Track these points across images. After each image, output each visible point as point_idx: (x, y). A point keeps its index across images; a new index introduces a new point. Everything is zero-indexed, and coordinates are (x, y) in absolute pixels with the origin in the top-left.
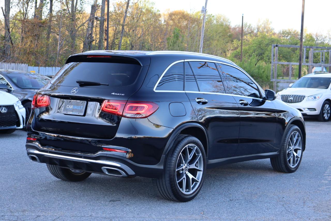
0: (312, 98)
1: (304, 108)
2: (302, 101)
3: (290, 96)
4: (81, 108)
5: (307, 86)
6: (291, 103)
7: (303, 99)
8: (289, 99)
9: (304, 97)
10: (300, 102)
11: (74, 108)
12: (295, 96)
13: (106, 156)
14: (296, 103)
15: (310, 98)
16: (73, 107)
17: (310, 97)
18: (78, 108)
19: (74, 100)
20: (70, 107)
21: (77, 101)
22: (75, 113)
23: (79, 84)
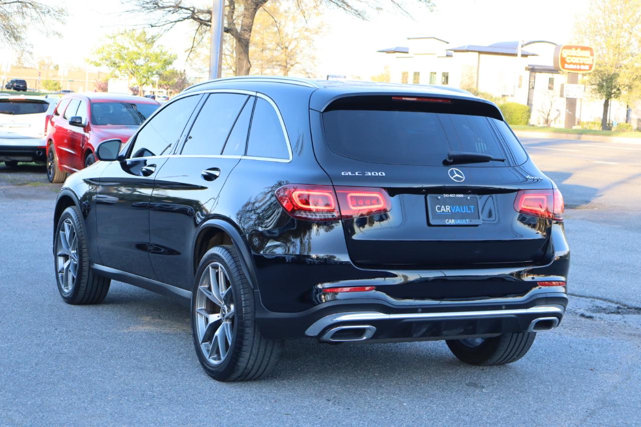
4: (470, 209)
11: (453, 211)
16: (451, 209)
18: (463, 210)
19: (449, 194)
20: (443, 209)
21: (458, 196)
22: (462, 222)
23: (450, 159)
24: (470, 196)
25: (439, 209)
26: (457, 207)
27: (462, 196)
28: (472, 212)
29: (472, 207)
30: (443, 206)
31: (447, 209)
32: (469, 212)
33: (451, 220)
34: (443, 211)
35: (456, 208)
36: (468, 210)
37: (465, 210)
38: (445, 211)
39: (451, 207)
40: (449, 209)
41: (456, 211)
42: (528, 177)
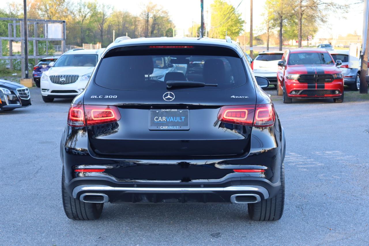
0: (86, 78)
1: (79, 89)
2: (76, 81)
3: (62, 76)
4: (181, 119)
5: (66, 64)
6: (63, 84)
7: (77, 79)
8: (61, 80)
9: (78, 76)
10: (74, 82)
11: (168, 121)
12: (67, 77)
13: (241, 180)
14: (69, 84)
15: (84, 78)
16: (166, 119)
17: (84, 76)
18: (176, 120)
19: (166, 109)
20: (160, 119)
21: (172, 110)
22: (173, 128)
23: (169, 86)
24: (182, 110)
25: (157, 119)
26: (172, 118)
27: (176, 110)
28: (183, 121)
29: (183, 118)
30: (160, 117)
31: (163, 119)
32: (181, 121)
33: (165, 126)
34: (160, 121)
35: (170, 118)
36: (180, 120)
37: (178, 119)
38: (162, 121)
39: (167, 118)
40: (164, 119)
41: (170, 121)
42: (234, 97)
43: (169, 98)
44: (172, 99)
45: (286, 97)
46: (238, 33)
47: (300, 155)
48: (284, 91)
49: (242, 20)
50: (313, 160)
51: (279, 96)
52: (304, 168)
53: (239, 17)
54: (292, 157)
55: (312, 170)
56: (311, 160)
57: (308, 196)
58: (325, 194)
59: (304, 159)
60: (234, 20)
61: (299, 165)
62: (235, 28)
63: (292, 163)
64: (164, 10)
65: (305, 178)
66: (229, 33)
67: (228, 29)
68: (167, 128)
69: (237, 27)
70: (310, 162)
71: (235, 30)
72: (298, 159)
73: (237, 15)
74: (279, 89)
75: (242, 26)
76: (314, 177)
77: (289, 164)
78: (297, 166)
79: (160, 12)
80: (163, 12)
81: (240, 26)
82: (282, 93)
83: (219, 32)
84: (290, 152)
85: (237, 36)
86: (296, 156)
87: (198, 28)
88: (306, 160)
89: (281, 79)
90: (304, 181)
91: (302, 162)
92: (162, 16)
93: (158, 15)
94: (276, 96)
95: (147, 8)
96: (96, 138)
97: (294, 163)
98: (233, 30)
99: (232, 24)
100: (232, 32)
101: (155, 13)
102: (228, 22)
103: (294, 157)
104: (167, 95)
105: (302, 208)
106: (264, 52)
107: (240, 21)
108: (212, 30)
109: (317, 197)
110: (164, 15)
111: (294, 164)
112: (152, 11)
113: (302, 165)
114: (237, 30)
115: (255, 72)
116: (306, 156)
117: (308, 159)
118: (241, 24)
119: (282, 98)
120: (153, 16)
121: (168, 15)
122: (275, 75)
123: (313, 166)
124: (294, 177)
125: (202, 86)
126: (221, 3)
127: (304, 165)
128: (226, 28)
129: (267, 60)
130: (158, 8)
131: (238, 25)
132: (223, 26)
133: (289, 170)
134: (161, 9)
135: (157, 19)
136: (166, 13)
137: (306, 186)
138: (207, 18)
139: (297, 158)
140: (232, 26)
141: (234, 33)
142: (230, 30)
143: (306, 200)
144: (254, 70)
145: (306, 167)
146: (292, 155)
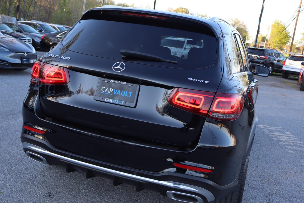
4: (128, 94)
11: (115, 93)
13: (179, 177)
18: (123, 94)
19: (115, 80)
20: (107, 90)
21: (122, 83)
22: (118, 102)
23: (124, 55)
24: (132, 84)
25: (104, 89)
26: (119, 91)
27: (125, 83)
28: (130, 96)
29: (131, 93)
30: (108, 88)
31: (110, 91)
32: (128, 96)
33: (110, 99)
34: (107, 92)
35: (117, 91)
36: (127, 95)
37: (125, 94)
38: (108, 92)
39: (114, 90)
40: (112, 91)
41: (117, 94)
42: (191, 79)
43: (118, 68)
44: (122, 70)
45: (302, 86)
46: (285, 43)
47: (293, 136)
48: (302, 82)
49: (290, 36)
50: (302, 143)
51: (298, 85)
52: (292, 149)
53: (288, 34)
54: (286, 136)
55: (298, 154)
56: (301, 142)
57: (282, 183)
58: (300, 185)
59: (295, 140)
60: (285, 35)
61: (288, 145)
62: (284, 40)
63: (283, 142)
64: (244, 24)
65: (288, 161)
66: (280, 42)
67: (280, 40)
68: (112, 101)
69: (286, 40)
70: (299, 145)
71: (284, 41)
72: (290, 140)
73: (287, 33)
74: (299, 80)
75: (289, 39)
76: (297, 161)
77: (280, 143)
78: (286, 146)
79: (241, 26)
80: (243, 26)
81: (288, 40)
82: (300, 84)
83: (274, 41)
84: (286, 131)
85: (285, 45)
86: (290, 136)
87: (262, 37)
88: (296, 142)
89: (301, 74)
90: (285, 164)
91: (292, 142)
92: (242, 28)
93: (240, 27)
94: (296, 85)
95: (234, 22)
96: (47, 98)
97: (284, 142)
98: (283, 41)
99: (283, 38)
100: (282, 42)
101: (238, 26)
102: (280, 36)
103: (287, 136)
104: (117, 65)
105: (269, 199)
106: (295, 55)
107: (288, 36)
108: (270, 39)
109: (291, 187)
110: (243, 28)
111: (284, 144)
112: (237, 24)
113: (291, 146)
114: (285, 42)
115: (286, 67)
116: (298, 138)
117: (299, 141)
118: (288, 38)
119: (299, 86)
120: (237, 28)
121: (246, 28)
122: (298, 71)
123: (300, 149)
124: (279, 157)
125: (161, 61)
126: (279, 24)
127: (293, 146)
128: (279, 39)
129: (295, 60)
130: (241, 23)
131: (287, 38)
132: (277, 38)
133: (277, 149)
134: (242, 24)
135: (239, 29)
136: (245, 26)
137: (285, 170)
138: (268, 32)
139: (289, 138)
140: (283, 39)
141: (283, 43)
142: (281, 41)
143: (278, 189)
144: (286, 65)
145: (293, 149)
146: (286, 134)
